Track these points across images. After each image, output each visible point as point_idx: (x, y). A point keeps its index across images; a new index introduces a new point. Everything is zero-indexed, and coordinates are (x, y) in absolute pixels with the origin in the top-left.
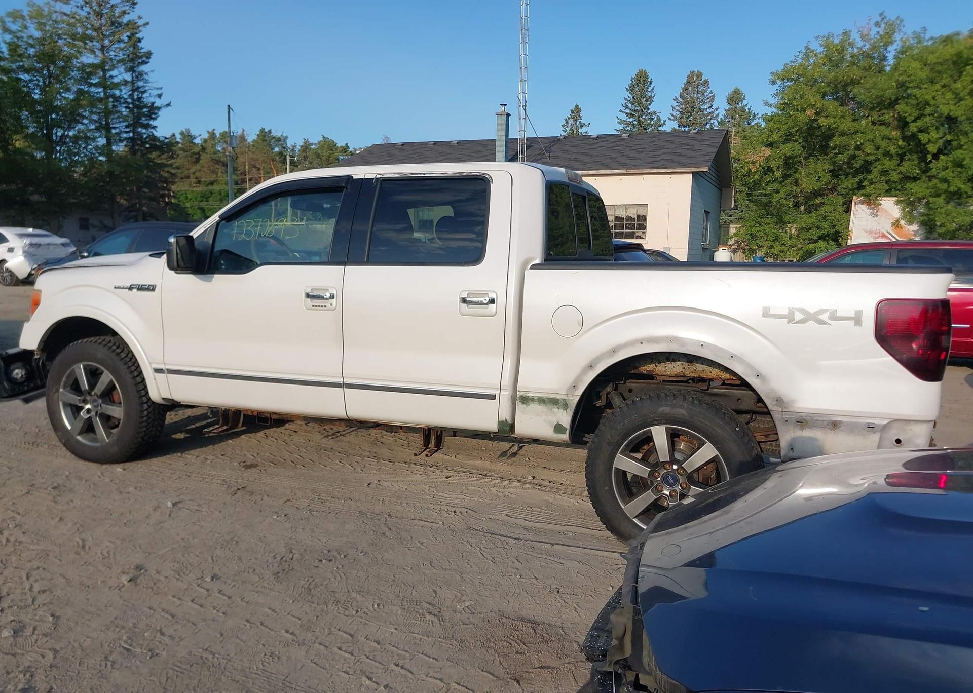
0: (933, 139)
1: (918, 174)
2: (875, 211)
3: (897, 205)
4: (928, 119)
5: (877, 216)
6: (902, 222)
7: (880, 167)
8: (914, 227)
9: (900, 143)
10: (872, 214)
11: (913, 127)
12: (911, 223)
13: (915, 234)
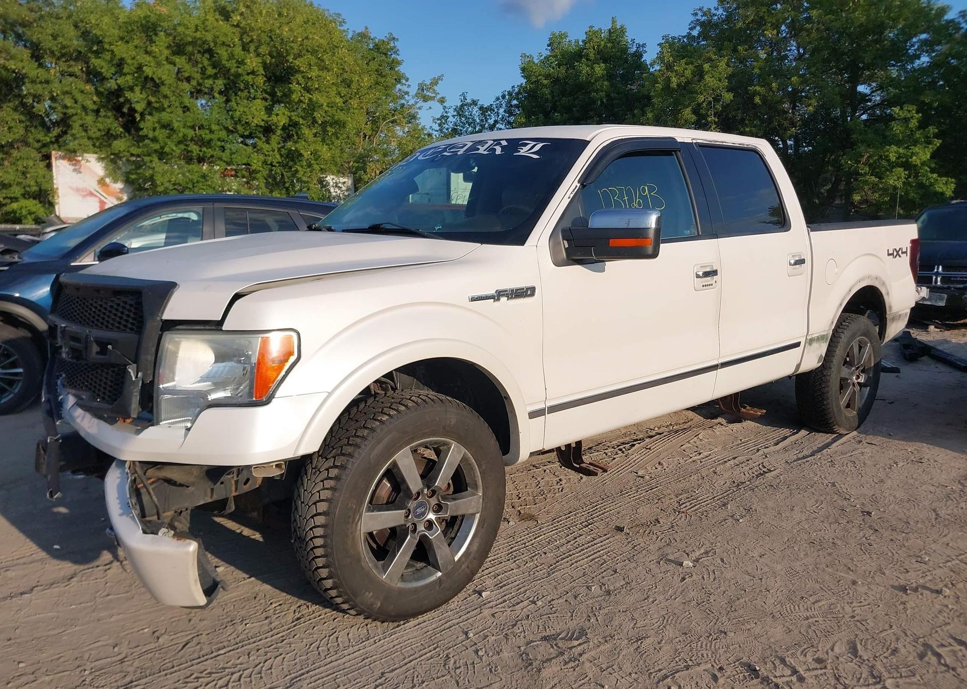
0: (138, 99)
1: (121, 132)
2: (77, 167)
3: (99, 162)
4: (129, 77)
5: (80, 172)
6: (108, 180)
7: (80, 122)
8: (119, 185)
9: (95, 98)
10: (74, 170)
11: (112, 85)
12: (116, 181)
13: (122, 191)
